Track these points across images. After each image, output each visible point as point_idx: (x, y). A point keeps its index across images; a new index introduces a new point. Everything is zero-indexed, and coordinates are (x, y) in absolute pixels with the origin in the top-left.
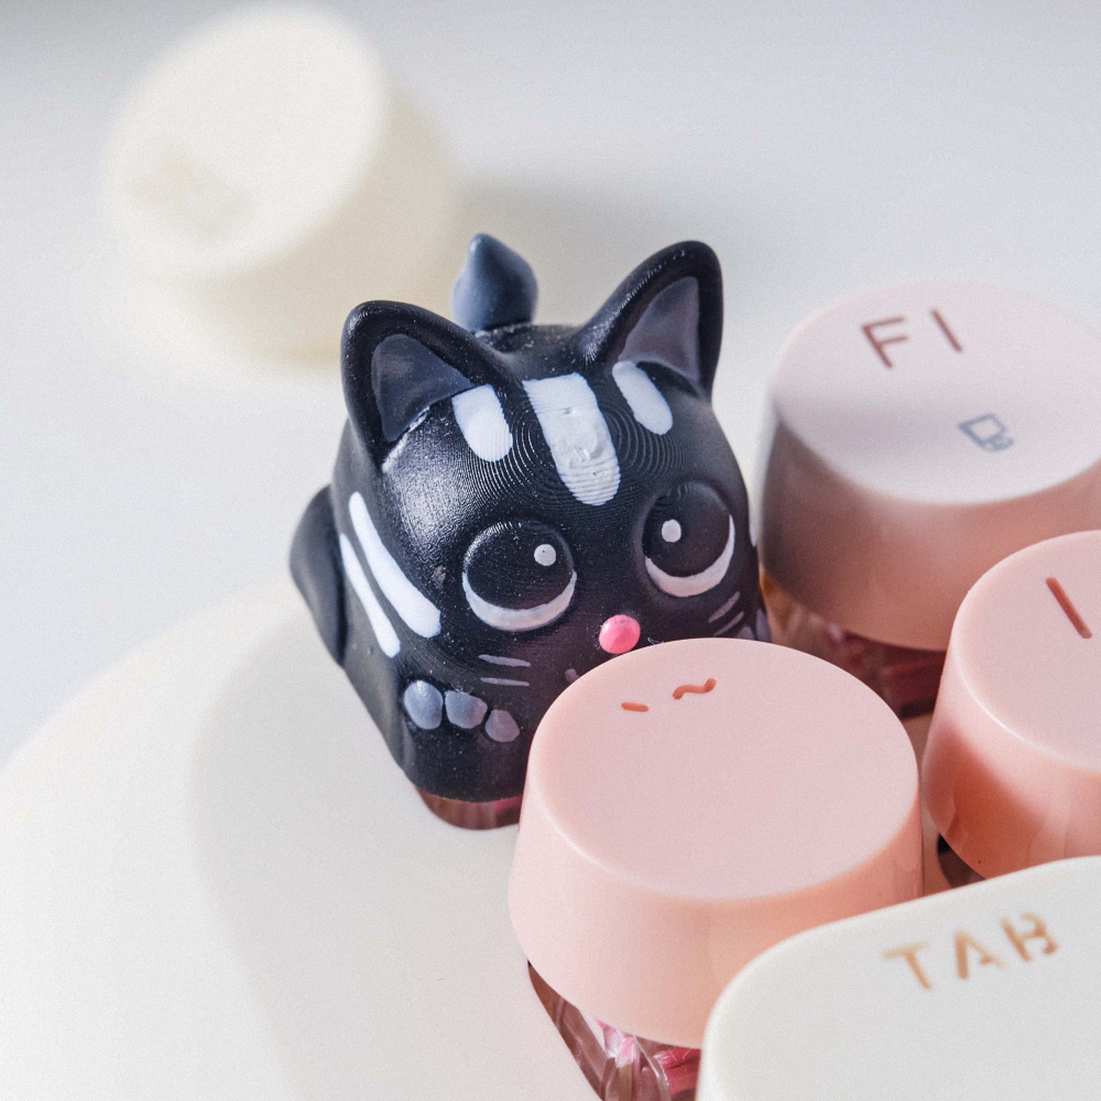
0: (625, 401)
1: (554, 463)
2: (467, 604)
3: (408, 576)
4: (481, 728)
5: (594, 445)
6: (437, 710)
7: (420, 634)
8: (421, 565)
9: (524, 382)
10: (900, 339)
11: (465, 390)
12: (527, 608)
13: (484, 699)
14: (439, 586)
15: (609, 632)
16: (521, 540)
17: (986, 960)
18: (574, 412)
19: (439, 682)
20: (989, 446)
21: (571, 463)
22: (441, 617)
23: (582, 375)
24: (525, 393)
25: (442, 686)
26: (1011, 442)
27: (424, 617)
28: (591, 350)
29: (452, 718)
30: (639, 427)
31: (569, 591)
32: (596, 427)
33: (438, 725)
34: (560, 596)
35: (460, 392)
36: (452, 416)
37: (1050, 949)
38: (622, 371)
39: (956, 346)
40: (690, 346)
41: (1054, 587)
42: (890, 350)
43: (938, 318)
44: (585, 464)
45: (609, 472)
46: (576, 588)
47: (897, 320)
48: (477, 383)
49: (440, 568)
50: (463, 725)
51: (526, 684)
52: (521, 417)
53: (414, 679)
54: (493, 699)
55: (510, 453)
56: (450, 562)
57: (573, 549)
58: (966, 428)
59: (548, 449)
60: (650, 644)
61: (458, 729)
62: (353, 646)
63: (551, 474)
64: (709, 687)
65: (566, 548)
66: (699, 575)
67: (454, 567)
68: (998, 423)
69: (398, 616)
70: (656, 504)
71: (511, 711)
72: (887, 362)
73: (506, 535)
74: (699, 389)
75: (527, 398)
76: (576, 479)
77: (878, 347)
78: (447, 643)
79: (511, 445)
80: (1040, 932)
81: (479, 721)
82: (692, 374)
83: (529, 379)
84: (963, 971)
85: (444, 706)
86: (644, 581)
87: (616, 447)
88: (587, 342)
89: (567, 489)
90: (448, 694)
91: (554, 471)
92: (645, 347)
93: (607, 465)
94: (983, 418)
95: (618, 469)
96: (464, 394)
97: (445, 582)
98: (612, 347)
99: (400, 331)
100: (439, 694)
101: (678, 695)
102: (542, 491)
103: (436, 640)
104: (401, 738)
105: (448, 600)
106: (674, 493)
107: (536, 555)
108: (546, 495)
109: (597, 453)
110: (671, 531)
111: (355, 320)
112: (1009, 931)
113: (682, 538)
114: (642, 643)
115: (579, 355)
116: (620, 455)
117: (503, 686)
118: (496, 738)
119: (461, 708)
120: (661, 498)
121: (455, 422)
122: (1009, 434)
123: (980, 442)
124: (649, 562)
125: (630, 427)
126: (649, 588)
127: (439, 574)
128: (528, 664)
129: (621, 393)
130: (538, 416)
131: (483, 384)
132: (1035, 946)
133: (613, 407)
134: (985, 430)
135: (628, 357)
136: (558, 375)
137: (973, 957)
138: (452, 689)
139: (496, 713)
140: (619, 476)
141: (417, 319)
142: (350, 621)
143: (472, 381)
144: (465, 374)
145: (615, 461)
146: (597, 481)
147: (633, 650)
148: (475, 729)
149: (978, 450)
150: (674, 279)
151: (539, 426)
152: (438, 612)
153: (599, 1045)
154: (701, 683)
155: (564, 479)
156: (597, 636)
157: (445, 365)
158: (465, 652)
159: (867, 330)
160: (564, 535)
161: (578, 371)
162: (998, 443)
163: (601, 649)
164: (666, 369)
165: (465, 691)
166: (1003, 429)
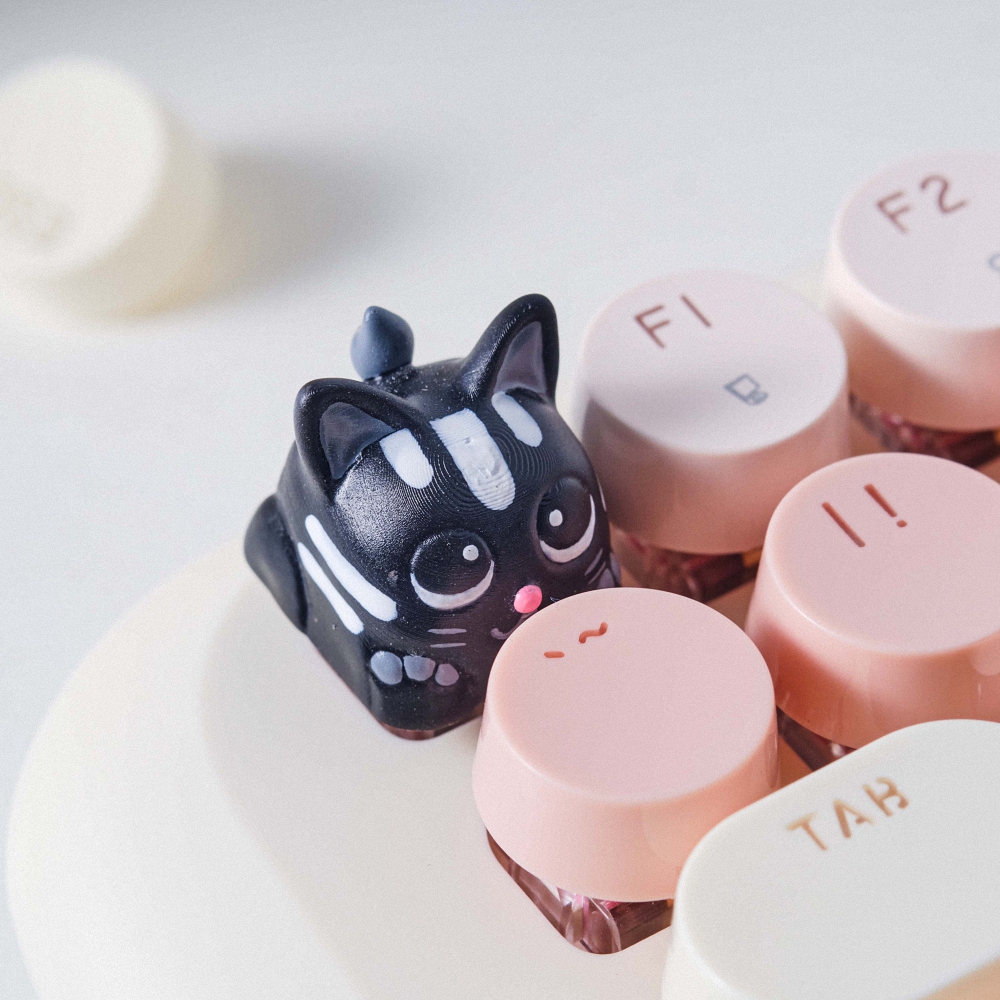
0: (505, 424)
1: (466, 483)
2: (415, 595)
3: (366, 579)
4: (432, 678)
5: (492, 465)
6: (398, 669)
7: (381, 618)
8: (378, 571)
9: (431, 422)
10: (664, 323)
11: (389, 434)
12: (461, 592)
13: (432, 659)
14: (394, 585)
15: (522, 599)
16: (452, 546)
17: (860, 820)
18: (472, 440)
19: (398, 651)
20: (751, 401)
21: (479, 481)
22: (397, 606)
23: (471, 409)
24: (434, 431)
25: (401, 654)
26: (766, 396)
27: (383, 608)
28: (472, 388)
29: (410, 675)
30: (521, 443)
31: (490, 575)
32: (491, 450)
33: (400, 681)
34: (484, 580)
35: (385, 436)
36: (382, 456)
37: (903, 804)
38: (498, 401)
39: (707, 323)
40: (539, 372)
41: (828, 508)
42: (659, 333)
43: (686, 300)
44: (488, 480)
45: (507, 483)
46: (495, 572)
47: (658, 308)
48: (397, 429)
49: (392, 573)
50: (419, 678)
51: (464, 644)
52: (434, 449)
53: (377, 650)
54: (440, 658)
55: (433, 480)
56: (400, 568)
57: (489, 545)
58: (730, 388)
59: (460, 473)
60: (553, 602)
61: (415, 682)
62: (313, 620)
63: (465, 492)
64: (603, 630)
65: (485, 545)
66: (577, 544)
67: (404, 571)
68: (752, 381)
69: (360, 606)
70: (543, 500)
71: (452, 663)
72: (660, 344)
73: (441, 542)
74: (545, 399)
75: (437, 435)
76: (484, 492)
77: (650, 331)
78: (404, 623)
79: (433, 474)
80: (892, 792)
81: (430, 674)
82: (540, 389)
83: (434, 420)
84: (847, 833)
85: (403, 667)
86: (541, 557)
87: (507, 462)
88: (469, 383)
89: (479, 501)
90: (406, 658)
91: (468, 489)
92: (511, 377)
93: (504, 478)
94: (740, 379)
95: (512, 480)
96: (388, 438)
97: (398, 582)
98: (487, 384)
99: (338, 401)
100: (399, 659)
101: (582, 640)
102: (461, 506)
103: (394, 622)
104: (369, 690)
105: (401, 593)
106: (554, 490)
107: (464, 554)
108: (465, 509)
109: (495, 471)
110: (556, 518)
111: (304, 398)
112: (870, 793)
113: (563, 523)
114: (545, 603)
115: (465, 393)
116: (511, 468)
117: (448, 648)
118: (443, 684)
119: (417, 667)
120: (545, 495)
121: (386, 460)
122: (763, 389)
123: (744, 399)
124: (543, 543)
125: (514, 445)
126: (545, 562)
127: (393, 576)
128: (464, 631)
129: (502, 420)
130: (448, 448)
131: (402, 428)
132: (892, 803)
133: (498, 430)
134: (745, 388)
135: (500, 389)
136: (454, 412)
137: (850, 819)
138: (408, 655)
139: (441, 667)
140: (514, 485)
141: (350, 390)
142: (308, 601)
143: (393, 427)
144: (388, 423)
145: (509, 474)
146: (499, 492)
147: (539, 609)
148: (427, 681)
149: (744, 405)
150: (524, 325)
151: (450, 456)
152: (395, 603)
153: (555, 898)
154: (597, 628)
155: (476, 494)
156: (513, 603)
157: (372, 419)
158: (418, 629)
159: (639, 319)
160: (481, 535)
161: (468, 407)
162: (756, 397)
163: (516, 611)
164: (525, 390)
165: (418, 655)
166: (757, 385)
